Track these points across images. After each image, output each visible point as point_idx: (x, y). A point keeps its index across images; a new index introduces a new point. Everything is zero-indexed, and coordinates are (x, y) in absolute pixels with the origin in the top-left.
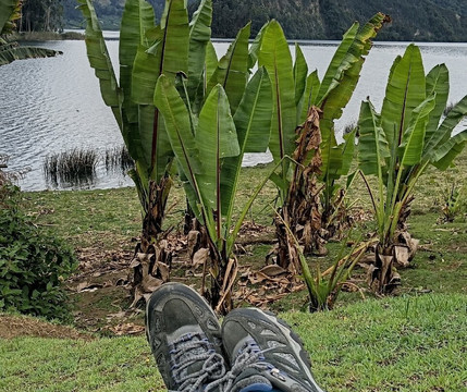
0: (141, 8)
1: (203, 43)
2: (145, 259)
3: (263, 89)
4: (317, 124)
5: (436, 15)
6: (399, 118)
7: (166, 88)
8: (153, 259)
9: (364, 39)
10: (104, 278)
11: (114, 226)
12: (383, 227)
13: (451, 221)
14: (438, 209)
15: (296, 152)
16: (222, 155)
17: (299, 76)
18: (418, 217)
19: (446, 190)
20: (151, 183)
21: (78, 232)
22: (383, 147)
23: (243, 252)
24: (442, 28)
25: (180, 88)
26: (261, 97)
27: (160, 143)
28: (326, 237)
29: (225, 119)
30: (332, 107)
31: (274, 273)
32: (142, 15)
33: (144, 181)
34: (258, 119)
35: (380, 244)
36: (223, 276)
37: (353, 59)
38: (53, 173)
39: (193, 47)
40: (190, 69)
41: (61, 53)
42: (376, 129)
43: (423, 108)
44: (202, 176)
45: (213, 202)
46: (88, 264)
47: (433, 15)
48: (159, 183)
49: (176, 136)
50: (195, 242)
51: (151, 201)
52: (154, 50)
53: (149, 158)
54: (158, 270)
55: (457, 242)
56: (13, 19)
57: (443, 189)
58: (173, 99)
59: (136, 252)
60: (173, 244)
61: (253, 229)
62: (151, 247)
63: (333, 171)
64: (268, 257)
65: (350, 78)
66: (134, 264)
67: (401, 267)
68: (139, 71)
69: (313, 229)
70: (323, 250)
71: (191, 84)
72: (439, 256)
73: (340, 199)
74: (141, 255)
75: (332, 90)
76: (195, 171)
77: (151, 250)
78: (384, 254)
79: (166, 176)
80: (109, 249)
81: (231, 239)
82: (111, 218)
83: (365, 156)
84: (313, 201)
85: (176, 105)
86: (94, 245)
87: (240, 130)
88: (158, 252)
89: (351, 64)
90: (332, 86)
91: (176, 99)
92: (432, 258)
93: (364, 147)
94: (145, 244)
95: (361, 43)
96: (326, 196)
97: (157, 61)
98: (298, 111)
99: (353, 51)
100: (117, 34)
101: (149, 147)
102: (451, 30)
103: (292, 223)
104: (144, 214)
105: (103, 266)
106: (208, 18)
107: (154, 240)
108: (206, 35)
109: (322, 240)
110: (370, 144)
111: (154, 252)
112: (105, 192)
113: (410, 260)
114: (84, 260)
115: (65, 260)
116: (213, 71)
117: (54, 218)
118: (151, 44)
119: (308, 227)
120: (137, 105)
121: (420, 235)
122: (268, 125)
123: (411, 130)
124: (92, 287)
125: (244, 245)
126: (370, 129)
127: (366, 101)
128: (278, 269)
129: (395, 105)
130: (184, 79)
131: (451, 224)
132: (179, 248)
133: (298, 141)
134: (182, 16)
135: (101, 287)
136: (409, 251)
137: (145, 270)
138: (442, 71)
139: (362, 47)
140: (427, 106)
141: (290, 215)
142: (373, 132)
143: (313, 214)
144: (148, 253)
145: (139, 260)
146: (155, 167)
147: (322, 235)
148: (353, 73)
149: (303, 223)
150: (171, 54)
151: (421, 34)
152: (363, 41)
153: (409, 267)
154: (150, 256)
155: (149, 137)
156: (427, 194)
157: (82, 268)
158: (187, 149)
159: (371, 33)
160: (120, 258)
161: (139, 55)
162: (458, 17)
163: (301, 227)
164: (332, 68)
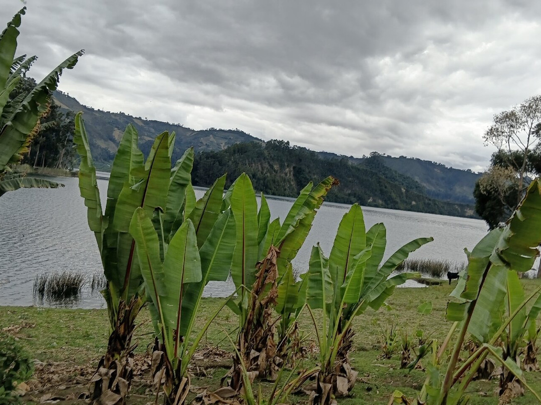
0: (133, 153)
1: (183, 186)
2: (106, 374)
3: (228, 227)
4: (274, 261)
5: (386, 187)
6: (344, 263)
7: (141, 219)
8: (114, 375)
9: (317, 195)
10: (68, 391)
11: (89, 344)
12: (324, 357)
13: (389, 358)
14: (380, 347)
15: (255, 284)
16: (186, 280)
17: (263, 220)
18: (362, 353)
19: (386, 331)
20: (121, 303)
21: (54, 347)
22: (328, 286)
23: (204, 375)
24: (390, 198)
25: (156, 221)
26: (226, 233)
27: (134, 267)
28: (280, 365)
29: (191, 249)
30: (288, 248)
31: (227, 396)
32: (133, 159)
33: (116, 301)
34: (222, 252)
35: (321, 372)
36: (176, 394)
37: (307, 211)
38: (41, 291)
39: (174, 188)
40: (169, 206)
41: (63, 185)
42: (323, 270)
43: (362, 256)
44: (165, 298)
45: (173, 323)
46: (55, 377)
47: (384, 188)
48: (129, 303)
49: (146, 260)
50: (158, 362)
51: (118, 319)
52: (137, 187)
53: (122, 279)
54: (117, 386)
55: (392, 376)
56: (21, 152)
57: (384, 330)
58: (147, 229)
59: (99, 367)
60: (140, 363)
61: (216, 354)
62: (114, 363)
63: (289, 305)
64: (223, 380)
65: (304, 226)
66: (96, 378)
67: (340, 397)
68: (123, 203)
69: (268, 357)
70: (275, 376)
71: (168, 218)
72: (375, 388)
73: (294, 331)
74: (103, 370)
75: (289, 234)
76: (160, 293)
77: (113, 366)
78: (324, 381)
79: (136, 297)
80: (79, 364)
81: (186, 359)
82: (87, 336)
83: (313, 292)
84: (270, 330)
85: (148, 234)
86: (65, 360)
87: (205, 260)
88: (120, 369)
89: (306, 215)
90: (289, 231)
91: (150, 228)
92: (369, 389)
93: (312, 284)
94: (108, 360)
95: (314, 198)
96: (282, 327)
97: (140, 196)
98: (259, 250)
99: (307, 204)
100: (108, 175)
101: (123, 269)
102: (398, 200)
103: (247, 348)
104: (111, 331)
105: (70, 380)
106: (189, 166)
107: (117, 356)
108: (187, 180)
109: (276, 368)
110: (317, 282)
111: (116, 368)
112: (86, 311)
113: (349, 390)
114: (53, 373)
115: (23, 367)
116: (191, 210)
117: (33, 332)
118: (136, 182)
119: (263, 355)
120: (117, 233)
121: (360, 369)
122: (230, 257)
123: (351, 273)
124: (54, 399)
125: (206, 368)
126: (318, 269)
127: (316, 246)
128: (230, 391)
129: (341, 252)
130: (161, 214)
131: (389, 361)
132: (145, 367)
133: (257, 275)
134: (165, 162)
135: (64, 399)
136: (349, 381)
137: (105, 384)
138: (381, 228)
139: (315, 202)
140: (365, 255)
141: (246, 341)
142: (320, 272)
143: (269, 343)
144: (110, 368)
145: (100, 375)
146: (127, 288)
147: (277, 363)
148: (306, 222)
149: (259, 350)
150: (153, 191)
151: (374, 201)
152: (316, 198)
153: (349, 396)
154: (112, 371)
155: (125, 261)
156: (372, 333)
157: (49, 381)
158: (154, 272)
159: (323, 192)
160: (88, 373)
161: (124, 190)
162: (403, 190)
163: (257, 354)
164: (290, 216)
